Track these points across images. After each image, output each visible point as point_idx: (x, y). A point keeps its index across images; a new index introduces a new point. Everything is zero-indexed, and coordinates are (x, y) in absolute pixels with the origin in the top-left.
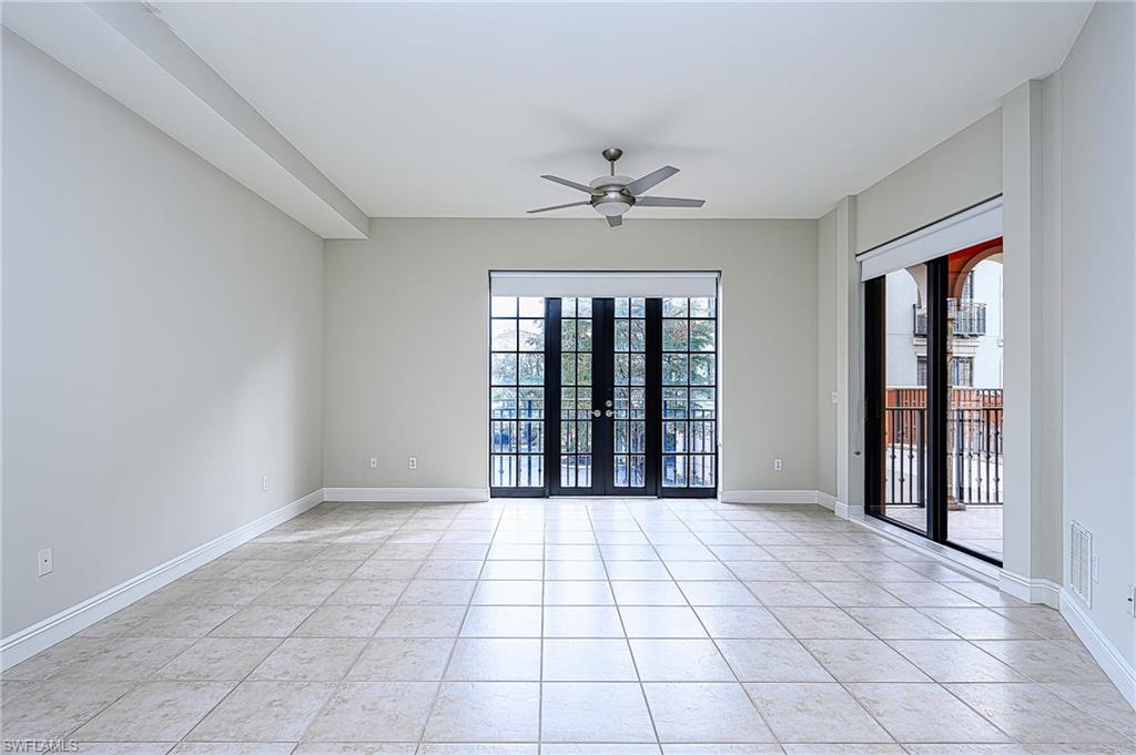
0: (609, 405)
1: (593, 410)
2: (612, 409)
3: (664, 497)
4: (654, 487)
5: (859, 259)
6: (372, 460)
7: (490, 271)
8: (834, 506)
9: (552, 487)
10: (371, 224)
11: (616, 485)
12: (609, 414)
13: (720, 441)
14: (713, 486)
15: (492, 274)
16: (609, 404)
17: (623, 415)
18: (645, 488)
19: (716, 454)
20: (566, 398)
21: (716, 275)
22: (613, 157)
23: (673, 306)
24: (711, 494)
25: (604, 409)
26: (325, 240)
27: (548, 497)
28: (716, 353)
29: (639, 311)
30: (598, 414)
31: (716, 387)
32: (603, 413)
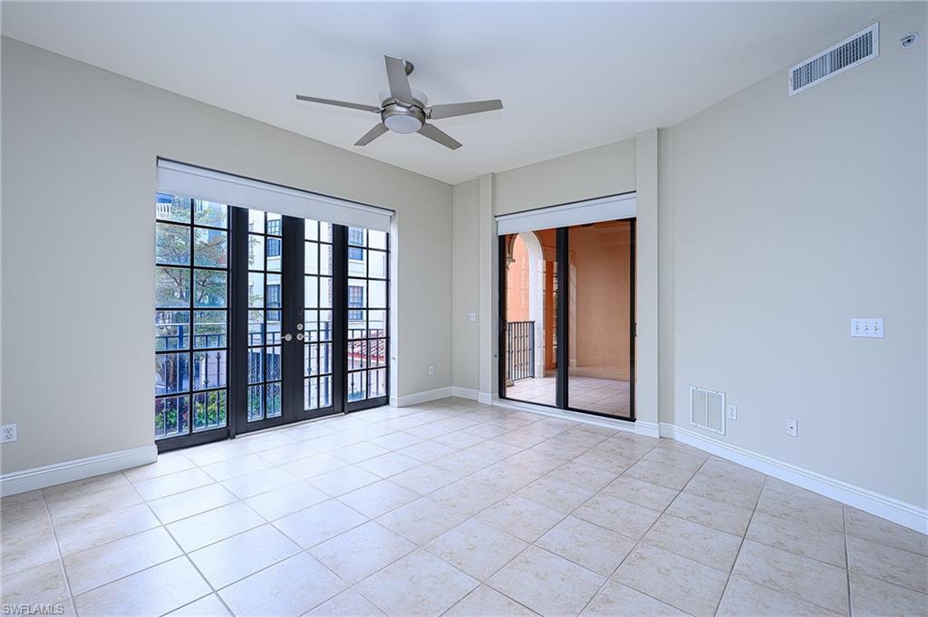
0: (301, 329)
1: (283, 335)
2: (303, 332)
3: (350, 412)
4: (342, 403)
5: (497, 219)
7: (158, 158)
8: (476, 395)
13: (392, 354)
14: (385, 394)
15: (160, 163)
16: (300, 327)
17: (314, 337)
18: (333, 406)
19: (387, 367)
21: (390, 213)
25: (295, 332)
27: (234, 437)
28: (388, 280)
29: (327, 236)
30: (288, 338)
31: (387, 309)
32: (294, 337)
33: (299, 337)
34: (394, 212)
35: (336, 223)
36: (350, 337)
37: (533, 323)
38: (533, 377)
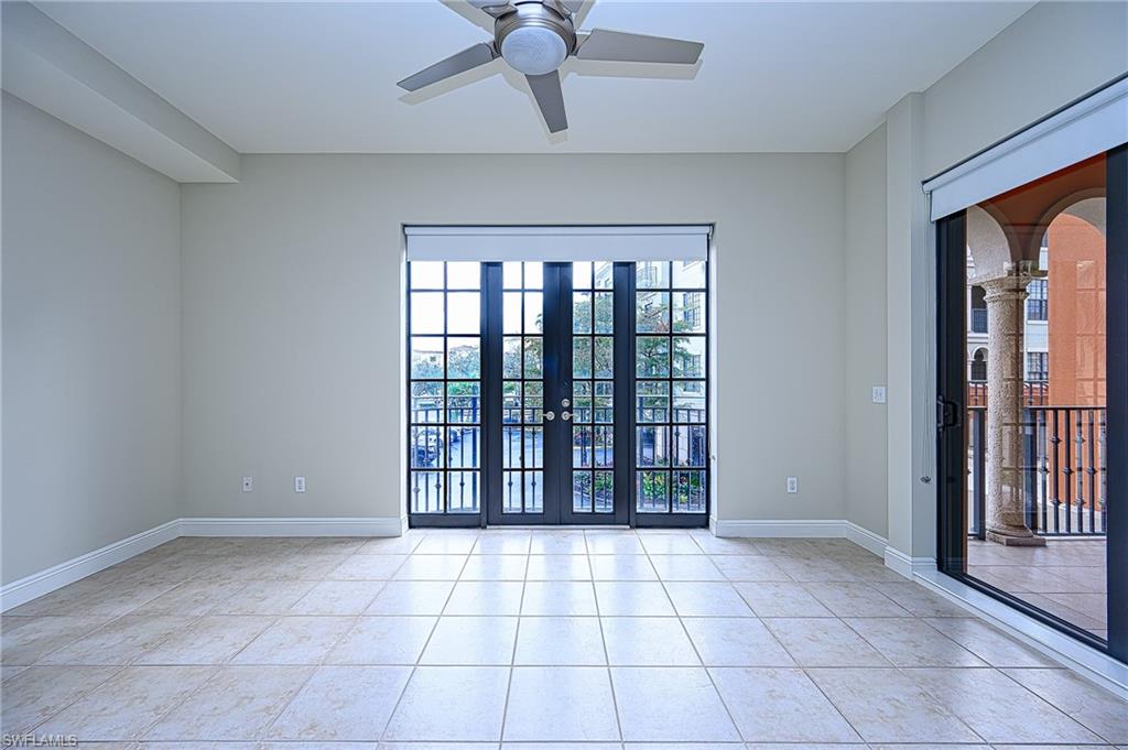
0: (566, 405)
1: (545, 412)
2: (570, 410)
3: (638, 527)
4: (625, 513)
5: (927, 187)
6: (245, 480)
7: (405, 226)
9: (490, 515)
10: (244, 161)
11: (576, 510)
12: (565, 416)
13: (713, 453)
14: (704, 512)
16: (566, 403)
18: (613, 514)
19: (708, 469)
20: (509, 397)
21: (707, 230)
23: (650, 273)
24: (700, 522)
25: (559, 410)
26: (179, 184)
27: (484, 528)
28: (708, 335)
29: (606, 280)
30: (550, 417)
31: (708, 380)
32: (558, 416)
34: (712, 225)
35: (620, 259)
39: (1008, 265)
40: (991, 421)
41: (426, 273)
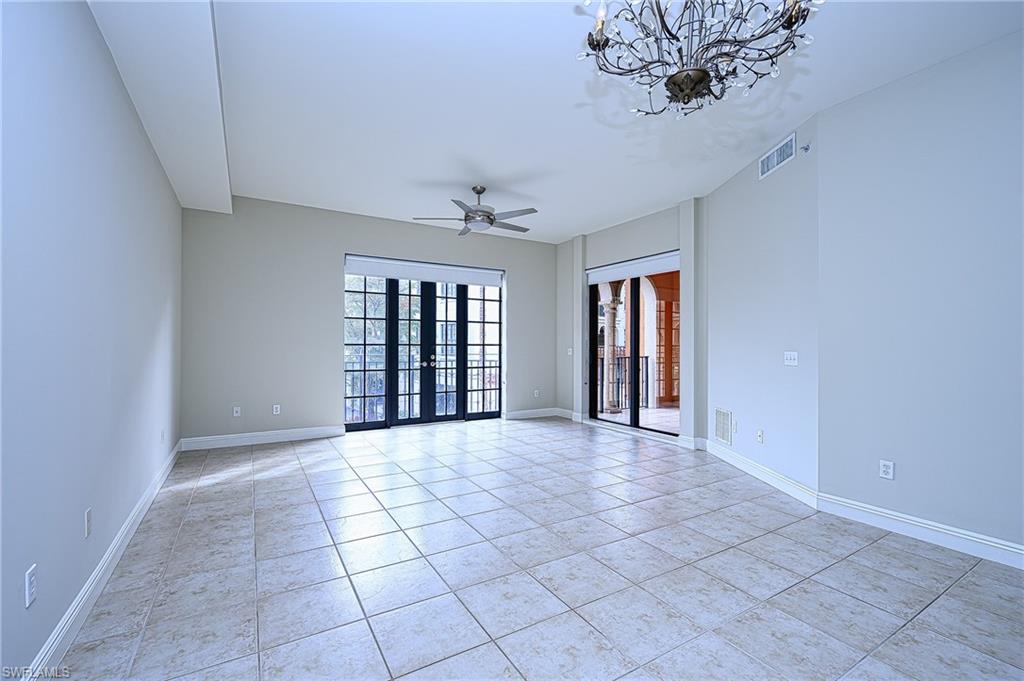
1: (422, 362)
2: (435, 361)
3: (468, 420)
4: (462, 414)
5: (586, 272)
6: (236, 409)
7: (346, 255)
8: (571, 415)
9: (391, 420)
10: (233, 201)
11: (437, 414)
13: (504, 379)
14: (498, 409)
15: (348, 257)
16: (433, 357)
17: (443, 365)
18: (456, 415)
19: (500, 389)
20: (402, 352)
21: (501, 273)
22: (479, 191)
24: (497, 415)
25: (429, 361)
26: (183, 209)
27: (389, 428)
28: (500, 323)
29: (453, 293)
30: (425, 364)
31: (500, 345)
32: (429, 364)
33: (432, 364)
34: (504, 271)
35: (459, 283)
36: (469, 365)
37: (647, 358)
38: (647, 407)
39: (611, 298)
40: (605, 363)
41: (352, 281)
